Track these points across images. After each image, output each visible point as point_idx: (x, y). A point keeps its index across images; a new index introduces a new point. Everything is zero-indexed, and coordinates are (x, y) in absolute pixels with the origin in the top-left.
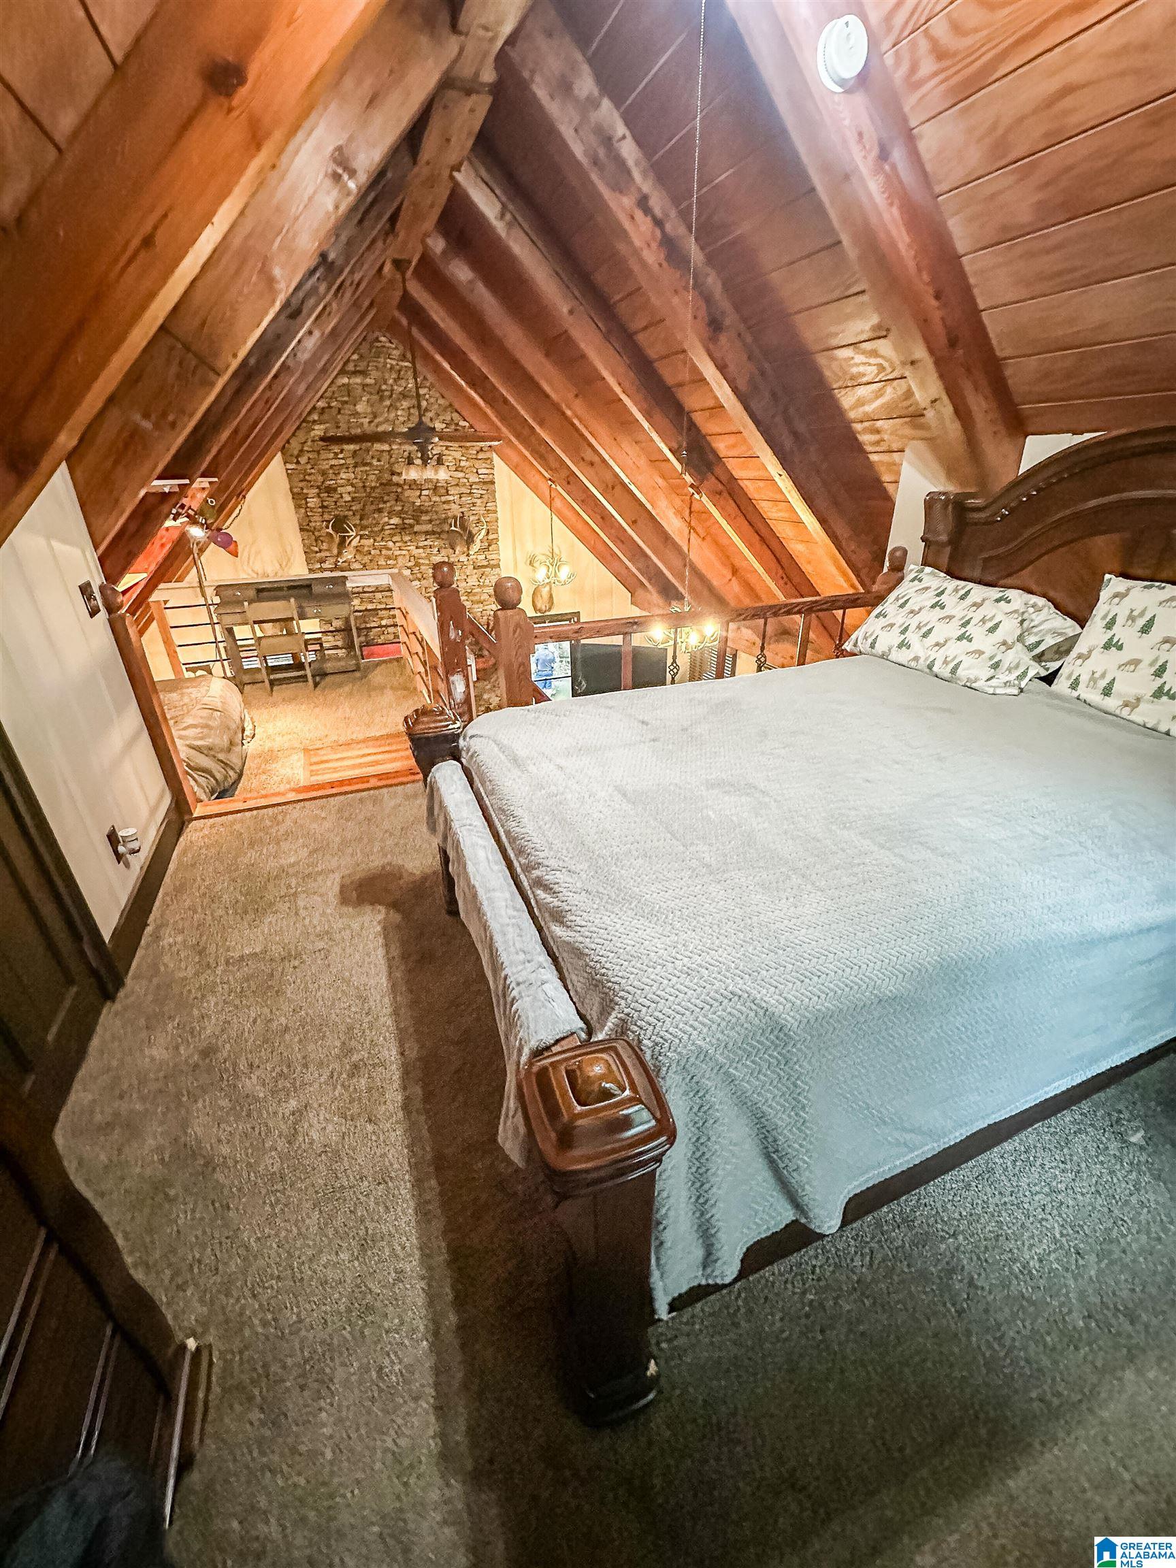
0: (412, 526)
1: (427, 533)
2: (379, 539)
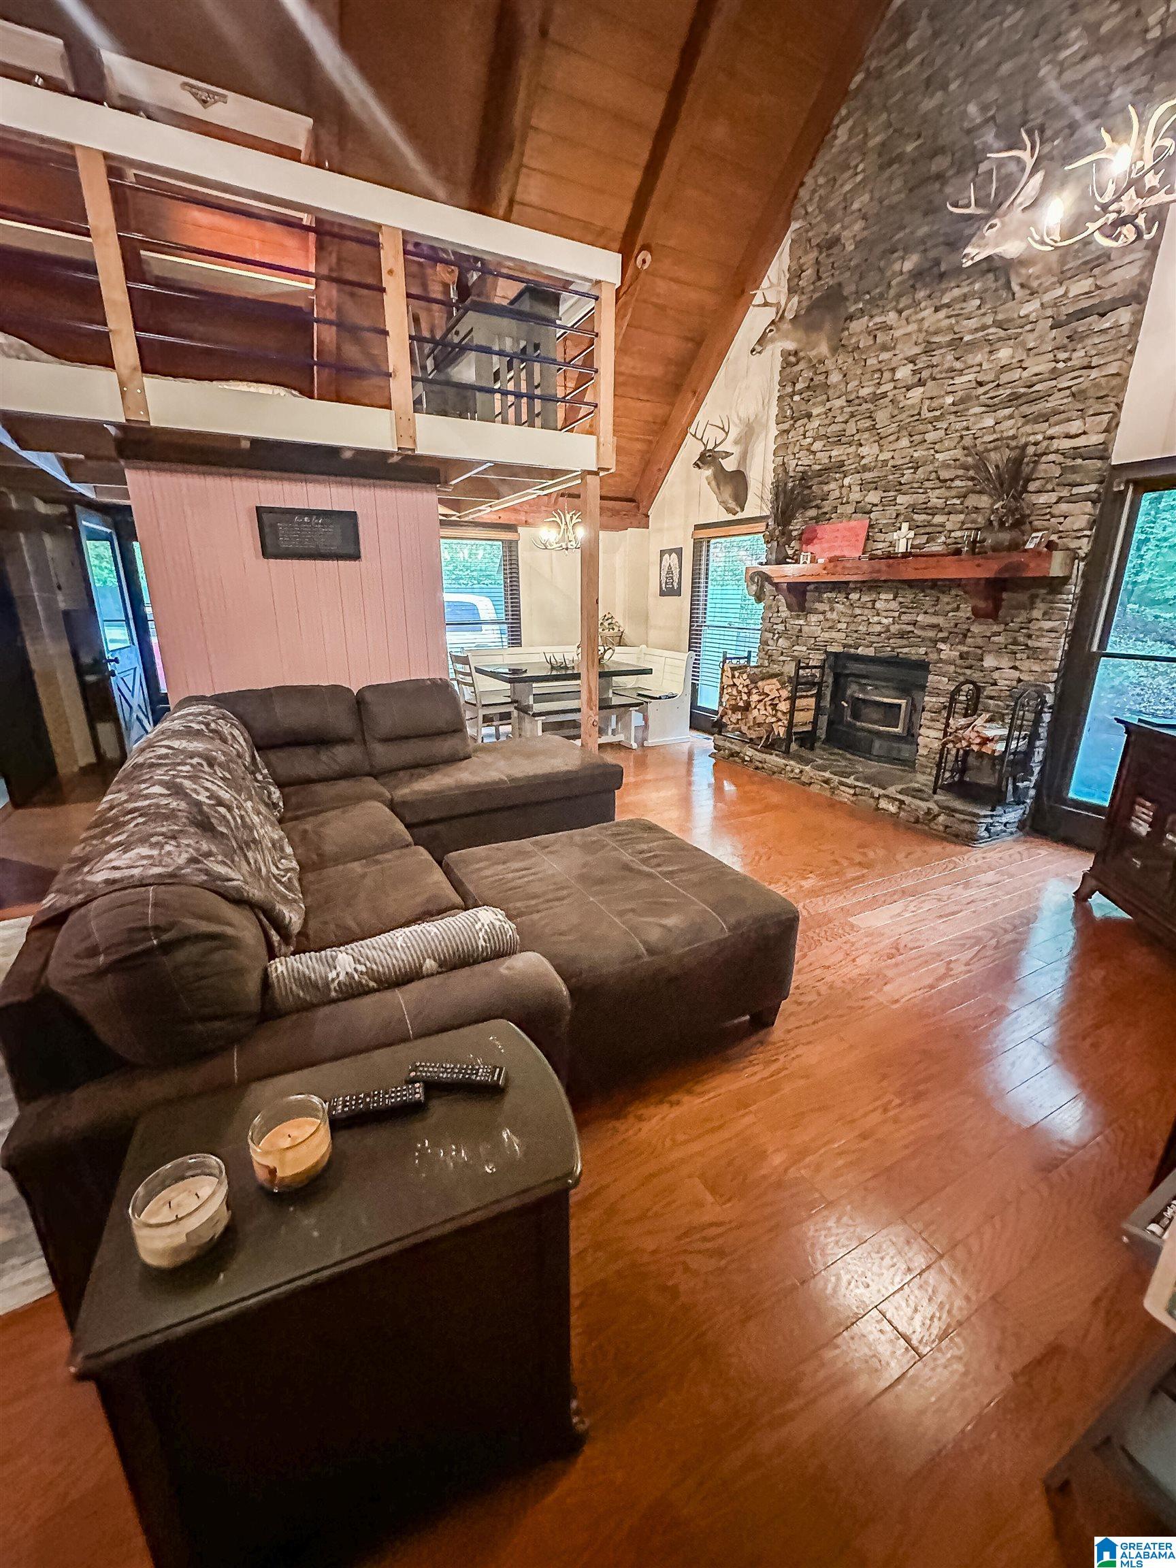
2: (876, 311)
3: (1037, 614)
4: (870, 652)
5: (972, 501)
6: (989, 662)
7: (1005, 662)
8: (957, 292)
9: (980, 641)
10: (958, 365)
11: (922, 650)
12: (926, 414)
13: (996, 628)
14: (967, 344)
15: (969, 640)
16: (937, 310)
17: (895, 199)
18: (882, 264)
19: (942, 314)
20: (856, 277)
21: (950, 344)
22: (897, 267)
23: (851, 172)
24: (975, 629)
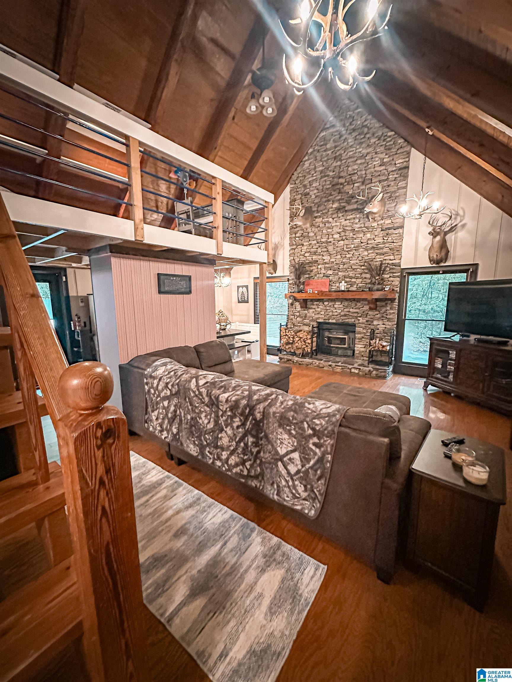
0: (345, 207)
1: (352, 210)
2: (325, 217)
3: (388, 308)
4: (334, 321)
5: (364, 275)
6: (375, 323)
7: (381, 322)
8: (351, 216)
9: (372, 317)
10: (355, 236)
11: (353, 320)
12: (345, 249)
13: (376, 313)
14: (356, 231)
15: (368, 317)
16: (345, 220)
17: (328, 187)
18: (326, 204)
19: (348, 221)
20: (317, 206)
21: (351, 230)
22: (331, 205)
23: (311, 175)
24: (370, 313)
